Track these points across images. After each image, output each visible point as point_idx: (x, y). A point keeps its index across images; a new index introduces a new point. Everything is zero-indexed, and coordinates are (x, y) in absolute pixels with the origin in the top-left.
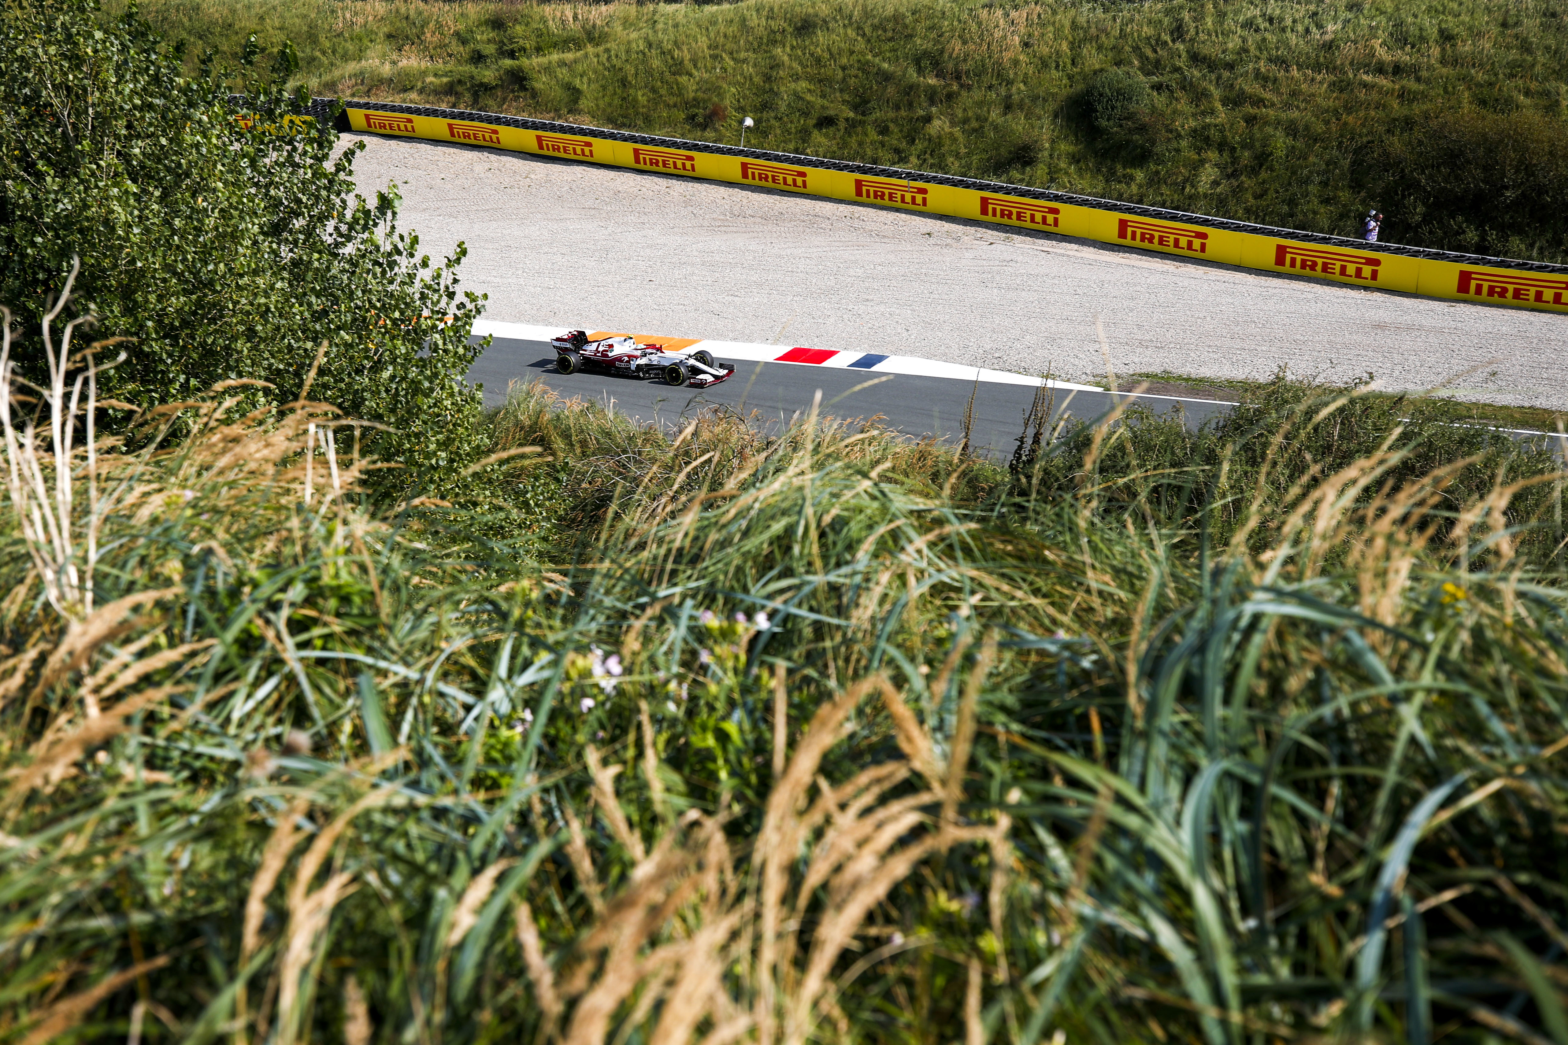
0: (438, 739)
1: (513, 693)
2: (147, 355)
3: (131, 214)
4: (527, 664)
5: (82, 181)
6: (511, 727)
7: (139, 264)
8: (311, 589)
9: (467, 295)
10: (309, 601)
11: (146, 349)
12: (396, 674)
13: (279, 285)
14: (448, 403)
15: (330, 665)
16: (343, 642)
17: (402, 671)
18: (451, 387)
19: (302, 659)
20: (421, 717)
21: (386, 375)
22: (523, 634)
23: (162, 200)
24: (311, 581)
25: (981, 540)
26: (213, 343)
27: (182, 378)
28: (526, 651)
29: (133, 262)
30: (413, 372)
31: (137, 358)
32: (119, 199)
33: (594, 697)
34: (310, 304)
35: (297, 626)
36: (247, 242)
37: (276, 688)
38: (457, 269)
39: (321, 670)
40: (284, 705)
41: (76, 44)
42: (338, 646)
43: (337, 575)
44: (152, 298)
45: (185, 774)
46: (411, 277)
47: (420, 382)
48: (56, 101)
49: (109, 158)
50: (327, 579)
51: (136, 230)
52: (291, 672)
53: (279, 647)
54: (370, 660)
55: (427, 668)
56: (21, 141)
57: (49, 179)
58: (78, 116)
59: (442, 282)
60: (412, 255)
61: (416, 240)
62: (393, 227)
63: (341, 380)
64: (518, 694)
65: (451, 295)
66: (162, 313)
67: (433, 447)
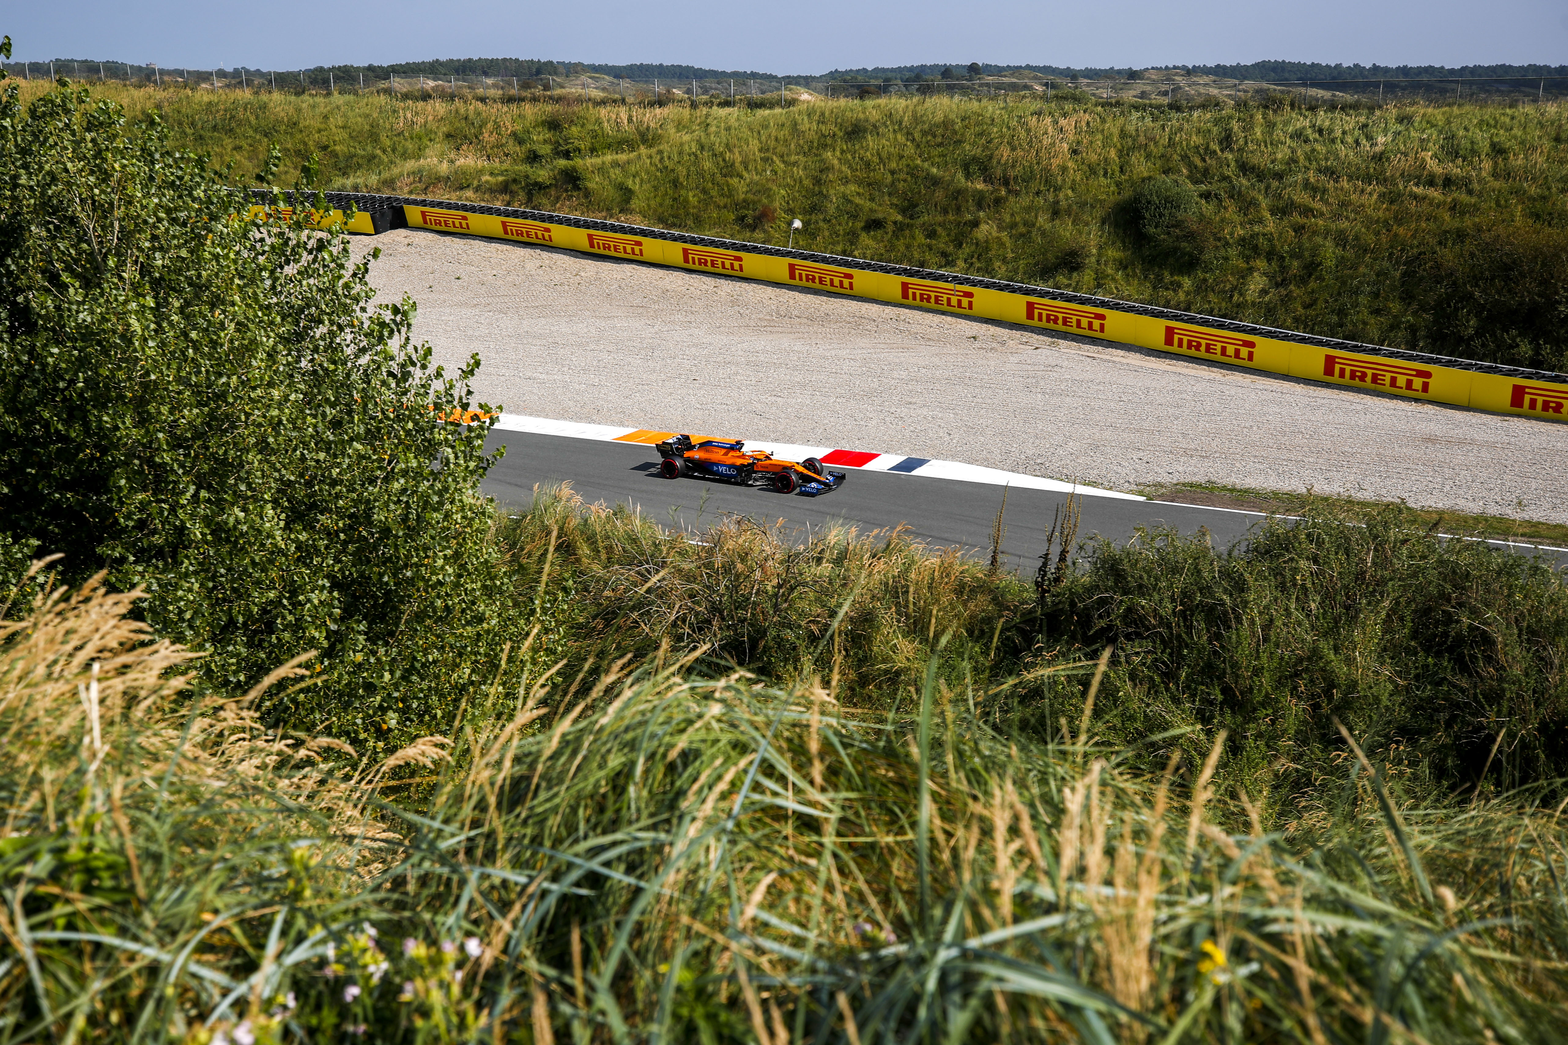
2: (160, 465)
3: (148, 327)
4: (300, 939)
7: (153, 377)
8: (57, 862)
9: (481, 406)
10: (53, 876)
11: (158, 459)
12: (144, 957)
13: (293, 397)
14: (458, 517)
15: (72, 948)
16: (89, 922)
17: (152, 953)
18: (461, 501)
21: (397, 486)
22: (297, 906)
24: (59, 853)
26: (226, 452)
27: (192, 488)
28: (300, 922)
29: (147, 373)
30: (424, 486)
31: (149, 467)
32: (137, 313)
33: (361, 984)
34: (324, 415)
35: (35, 905)
36: (262, 355)
37: (9, 970)
38: (473, 382)
39: (59, 954)
41: (105, 160)
42: (82, 926)
44: (164, 409)
46: (425, 388)
47: (429, 496)
48: (82, 215)
49: (130, 273)
51: (151, 343)
52: (21, 956)
53: (11, 933)
54: (116, 942)
55: (181, 946)
56: (47, 253)
57: (71, 290)
58: (103, 228)
59: (456, 393)
60: (424, 367)
61: (429, 352)
62: (408, 339)
63: (354, 490)
64: (284, 974)
65: (465, 407)
66: (174, 424)
67: (440, 562)
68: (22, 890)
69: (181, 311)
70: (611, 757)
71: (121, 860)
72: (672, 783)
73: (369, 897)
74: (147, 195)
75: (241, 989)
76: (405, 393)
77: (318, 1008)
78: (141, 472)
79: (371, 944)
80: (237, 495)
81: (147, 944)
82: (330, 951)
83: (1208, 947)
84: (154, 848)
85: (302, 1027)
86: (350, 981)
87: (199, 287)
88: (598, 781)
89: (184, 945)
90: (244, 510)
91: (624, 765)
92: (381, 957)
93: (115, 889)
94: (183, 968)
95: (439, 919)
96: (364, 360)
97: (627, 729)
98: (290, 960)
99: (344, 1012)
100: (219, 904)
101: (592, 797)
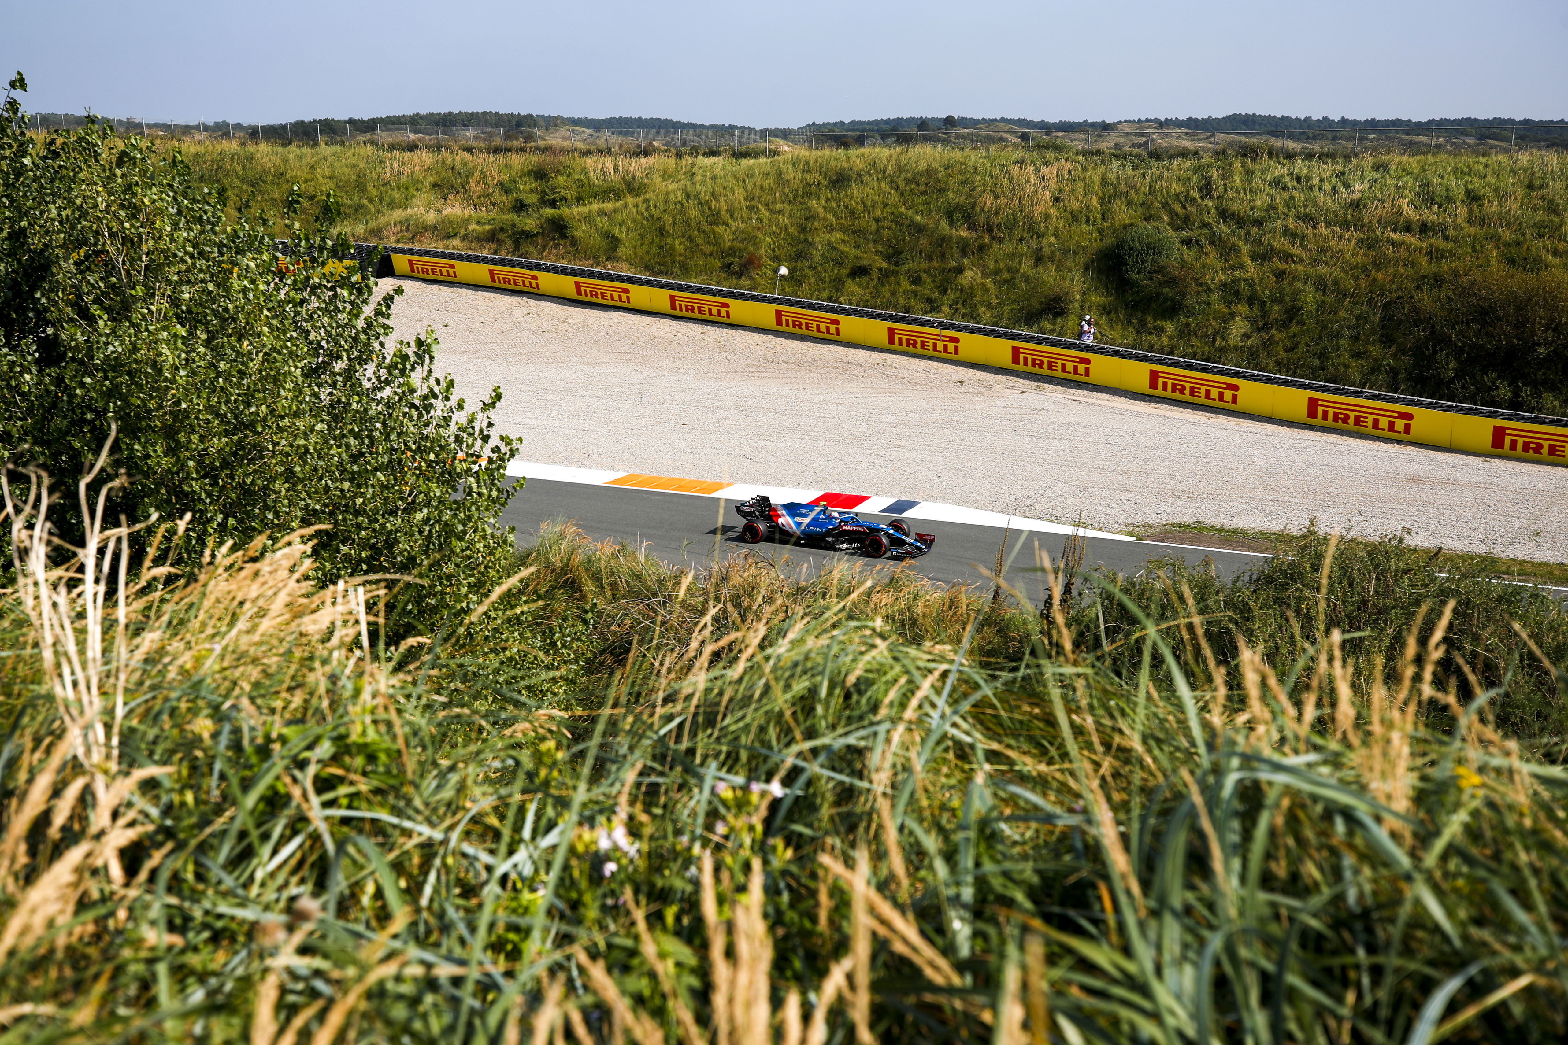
0: (460, 902)
1: (536, 855)
2: (186, 495)
3: (179, 357)
4: (551, 826)
5: (133, 325)
6: (533, 890)
7: (184, 405)
8: (338, 747)
9: (502, 438)
10: (335, 759)
11: (186, 488)
12: (420, 834)
13: (319, 427)
14: (480, 546)
15: (354, 823)
16: (369, 801)
17: (426, 831)
18: (484, 530)
19: (327, 819)
20: (443, 878)
21: (419, 516)
22: (547, 795)
23: (208, 343)
24: (340, 739)
25: (1008, 702)
26: (252, 483)
27: (220, 518)
28: (550, 812)
29: (178, 403)
30: (447, 515)
31: (177, 497)
32: (168, 342)
33: (618, 861)
34: (348, 446)
35: (323, 784)
36: (289, 385)
37: (301, 846)
38: (492, 413)
39: (345, 829)
40: (307, 866)
41: (134, 195)
42: (364, 805)
43: (364, 733)
44: (195, 438)
45: (206, 935)
46: (447, 420)
47: (453, 525)
48: (111, 249)
49: (160, 304)
50: (354, 737)
52: (315, 830)
53: (305, 806)
54: (395, 820)
55: (451, 828)
56: (77, 286)
57: (101, 323)
58: (132, 262)
59: (477, 425)
60: (447, 399)
61: (451, 384)
62: (430, 371)
63: (376, 521)
65: (486, 439)
66: (204, 453)
67: (464, 590)
68: (312, 769)
70: (795, 682)
71: (393, 746)
74: (176, 229)
75: (505, 867)
76: (427, 425)
78: (168, 501)
80: (264, 523)
81: (419, 823)
85: (563, 902)
87: (225, 318)
89: (454, 826)
91: (808, 688)
94: (457, 847)
96: (385, 392)
97: (804, 660)
98: (545, 842)
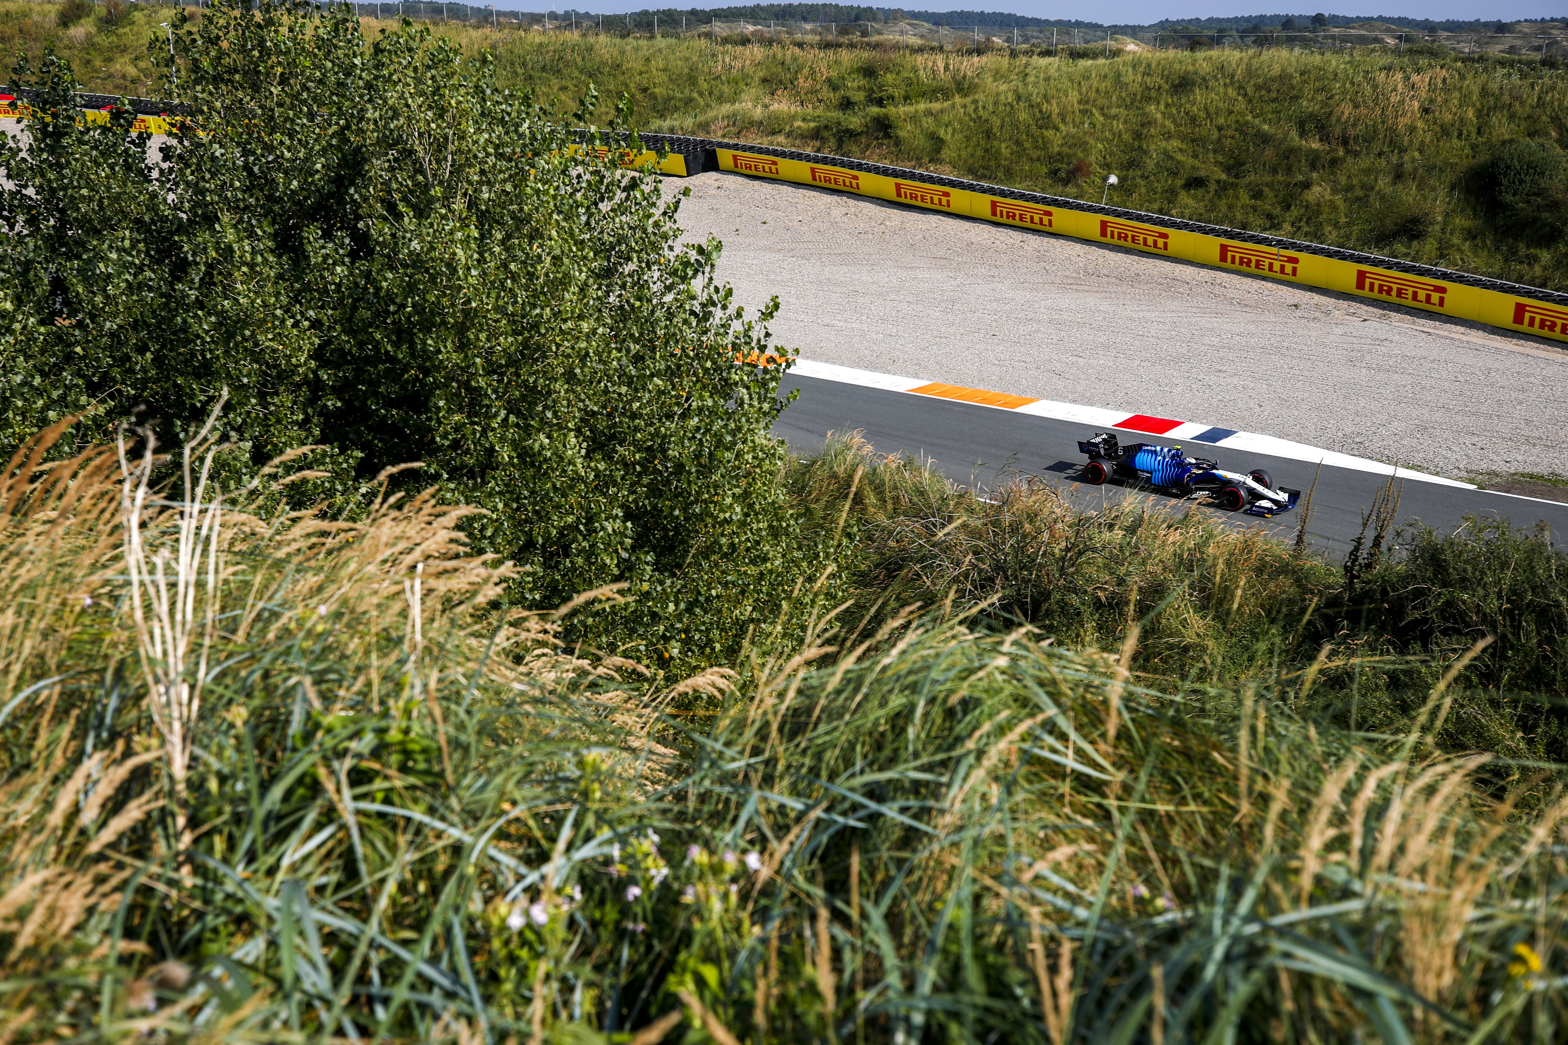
1: (569, 866)
2: (475, 389)
3: (471, 257)
4: (589, 837)
7: (474, 305)
8: (379, 741)
9: (778, 349)
10: (375, 753)
11: (474, 383)
12: (451, 836)
13: (600, 331)
14: (749, 457)
15: (388, 819)
16: (403, 798)
17: (457, 834)
18: (753, 441)
19: (358, 812)
21: (693, 422)
24: (380, 733)
26: (535, 380)
27: (503, 413)
28: (589, 824)
29: (469, 301)
30: (718, 425)
31: (466, 390)
32: (462, 242)
33: (643, 886)
34: (628, 350)
35: (358, 777)
36: (574, 288)
37: (332, 836)
38: (772, 325)
39: (378, 825)
40: (335, 856)
41: (442, 96)
42: (398, 802)
44: (483, 336)
46: (725, 328)
47: (722, 435)
48: (419, 148)
49: (459, 205)
52: (344, 823)
53: (337, 798)
54: (426, 819)
56: (387, 183)
57: (406, 220)
58: (438, 162)
59: (755, 335)
60: (725, 307)
61: (730, 293)
62: (710, 279)
63: (652, 424)
64: (573, 868)
65: (763, 348)
66: (490, 351)
67: (729, 500)
68: (348, 763)
69: (503, 242)
70: (893, 697)
71: (434, 745)
72: (951, 729)
73: (654, 806)
74: (479, 130)
75: (532, 877)
76: (705, 332)
77: (601, 903)
78: (458, 395)
79: (653, 850)
80: (543, 421)
81: (453, 825)
82: (616, 851)
83: (1522, 949)
84: (463, 738)
85: (586, 919)
86: (632, 881)
87: (521, 221)
88: (878, 719)
89: (485, 830)
90: (549, 437)
91: (905, 706)
92: (661, 863)
93: (428, 772)
94: (483, 851)
95: (718, 834)
96: (669, 298)
97: (910, 672)
98: (579, 855)
99: (625, 910)
100: (517, 795)
101: (870, 734)
